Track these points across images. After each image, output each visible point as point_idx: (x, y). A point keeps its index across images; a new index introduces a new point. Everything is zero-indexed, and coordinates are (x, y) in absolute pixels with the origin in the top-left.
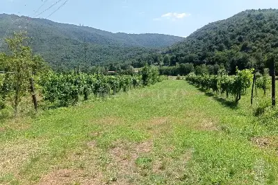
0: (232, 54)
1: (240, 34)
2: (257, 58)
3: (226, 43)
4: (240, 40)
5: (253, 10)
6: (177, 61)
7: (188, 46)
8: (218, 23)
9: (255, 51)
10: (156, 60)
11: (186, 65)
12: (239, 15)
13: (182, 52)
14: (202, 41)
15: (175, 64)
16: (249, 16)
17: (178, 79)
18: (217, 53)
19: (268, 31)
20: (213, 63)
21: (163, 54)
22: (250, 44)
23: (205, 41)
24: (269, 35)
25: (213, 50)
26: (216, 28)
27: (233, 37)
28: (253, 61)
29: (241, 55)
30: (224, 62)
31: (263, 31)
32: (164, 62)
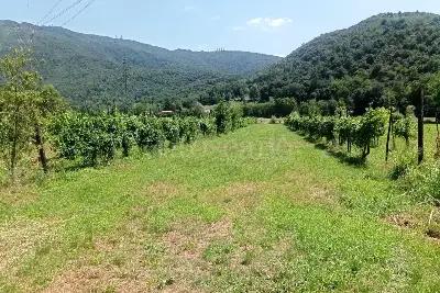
0: (357, 83)
1: (369, 52)
2: (396, 89)
3: (347, 66)
4: (370, 61)
5: (390, 15)
6: (271, 94)
7: (288, 70)
8: (334, 34)
9: (392, 78)
10: (237, 93)
11: (286, 101)
12: (368, 21)
13: (279, 80)
14: (310, 63)
15: (268, 100)
16: (383, 23)
17: (273, 122)
18: (335, 82)
19: (412, 47)
20: (327, 98)
21: (248, 83)
22: (385, 68)
23: (314, 62)
24: (414, 54)
25: (328, 77)
26: (332, 43)
27: (358, 57)
28: (389, 94)
29: (371, 85)
30: (344, 95)
31: (405, 47)
32: (251, 95)
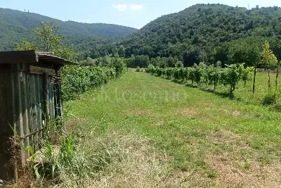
0: (184, 46)
1: (191, 28)
2: (207, 51)
3: (179, 36)
4: (192, 33)
5: (203, 5)
6: (132, 53)
7: (142, 37)
8: (170, 16)
9: (205, 44)
10: (110, 52)
11: (142, 57)
12: (190, 8)
13: (136, 43)
14: (156, 33)
15: (130, 56)
16: (199, 10)
17: (138, 71)
18: (171, 45)
19: (217, 26)
20: (167, 56)
21: (117, 45)
22: (201, 38)
23: (159, 33)
24: (218, 30)
25: (167, 43)
26: (169, 21)
27: (185, 30)
28: (203, 54)
29: (193, 48)
30: (178, 54)
31: (212, 26)
32: (120, 53)
